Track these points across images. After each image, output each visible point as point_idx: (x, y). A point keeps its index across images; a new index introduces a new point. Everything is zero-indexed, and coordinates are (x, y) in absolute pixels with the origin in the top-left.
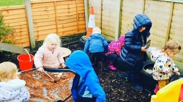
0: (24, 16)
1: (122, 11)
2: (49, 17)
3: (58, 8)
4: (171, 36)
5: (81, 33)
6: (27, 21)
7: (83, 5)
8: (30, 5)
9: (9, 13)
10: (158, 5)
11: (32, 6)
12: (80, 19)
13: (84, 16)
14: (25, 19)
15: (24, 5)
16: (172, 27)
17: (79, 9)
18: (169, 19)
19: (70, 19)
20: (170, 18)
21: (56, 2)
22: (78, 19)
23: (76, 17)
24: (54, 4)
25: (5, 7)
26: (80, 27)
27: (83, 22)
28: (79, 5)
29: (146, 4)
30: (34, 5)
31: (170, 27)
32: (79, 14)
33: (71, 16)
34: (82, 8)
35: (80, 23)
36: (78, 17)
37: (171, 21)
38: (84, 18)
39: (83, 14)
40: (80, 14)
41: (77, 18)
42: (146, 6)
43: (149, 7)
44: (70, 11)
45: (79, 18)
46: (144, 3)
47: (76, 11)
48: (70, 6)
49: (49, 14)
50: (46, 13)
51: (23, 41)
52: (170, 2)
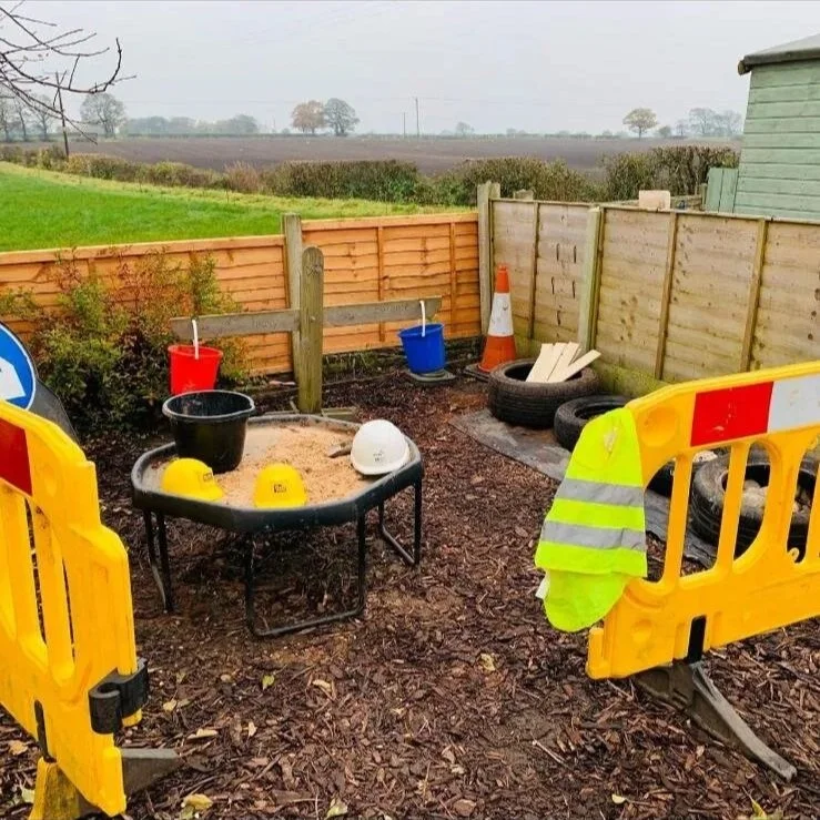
0: (279, 269)
1: (602, 256)
2: (359, 279)
3: (387, 247)
4: (759, 334)
5: (462, 339)
6: (287, 286)
7: (474, 242)
8: (300, 233)
9: (232, 259)
10: (718, 232)
11: (304, 240)
12: (464, 290)
13: (475, 280)
14: (281, 280)
15: (282, 236)
16: (762, 304)
17: (459, 254)
18: (754, 275)
19: (425, 287)
20: (757, 272)
21: (384, 228)
22: (454, 288)
23: (448, 281)
24: (377, 235)
25: (225, 240)
26: (462, 316)
27: (471, 301)
28: (459, 242)
29: (681, 229)
30: (312, 235)
31: (758, 305)
32: (460, 271)
33: (433, 276)
34: (471, 253)
35: (461, 302)
36: (454, 283)
37: (761, 283)
38: (476, 287)
39: (475, 273)
40: (464, 274)
41: (450, 284)
42: (682, 237)
43: (689, 240)
44: (429, 259)
45: (458, 285)
46: (673, 229)
47: (450, 261)
48: (430, 245)
49: (358, 266)
50: (347, 263)
51: (269, 352)
52: (756, 220)
